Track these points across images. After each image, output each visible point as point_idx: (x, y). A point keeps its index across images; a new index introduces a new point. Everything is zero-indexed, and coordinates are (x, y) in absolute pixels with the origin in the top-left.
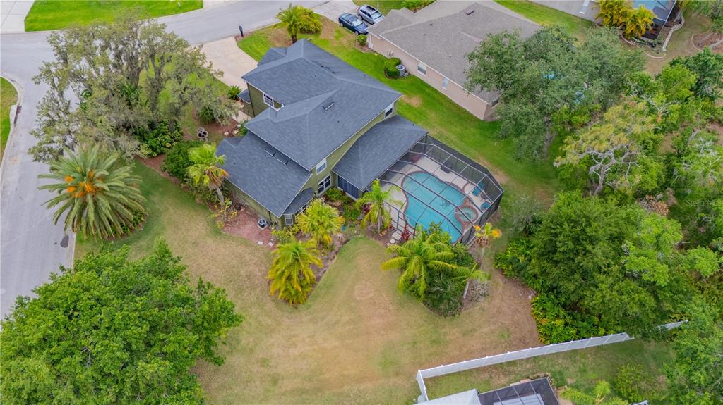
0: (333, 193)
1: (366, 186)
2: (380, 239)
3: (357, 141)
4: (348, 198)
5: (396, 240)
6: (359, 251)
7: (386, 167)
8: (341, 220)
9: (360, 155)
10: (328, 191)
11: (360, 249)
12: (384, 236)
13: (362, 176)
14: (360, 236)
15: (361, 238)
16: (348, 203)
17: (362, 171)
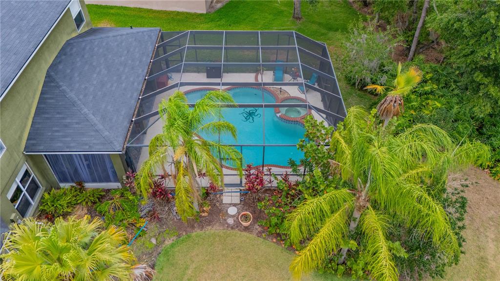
0: (55, 199)
1: (121, 139)
2: (210, 223)
3: (48, 76)
4: (95, 190)
5: (235, 205)
6: (189, 272)
7: (135, 95)
8: (114, 234)
9: (72, 95)
10: (42, 202)
11: (187, 268)
12: (210, 213)
13: (100, 126)
14: (168, 243)
15: (172, 246)
16: (101, 198)
17: (94, 119)
